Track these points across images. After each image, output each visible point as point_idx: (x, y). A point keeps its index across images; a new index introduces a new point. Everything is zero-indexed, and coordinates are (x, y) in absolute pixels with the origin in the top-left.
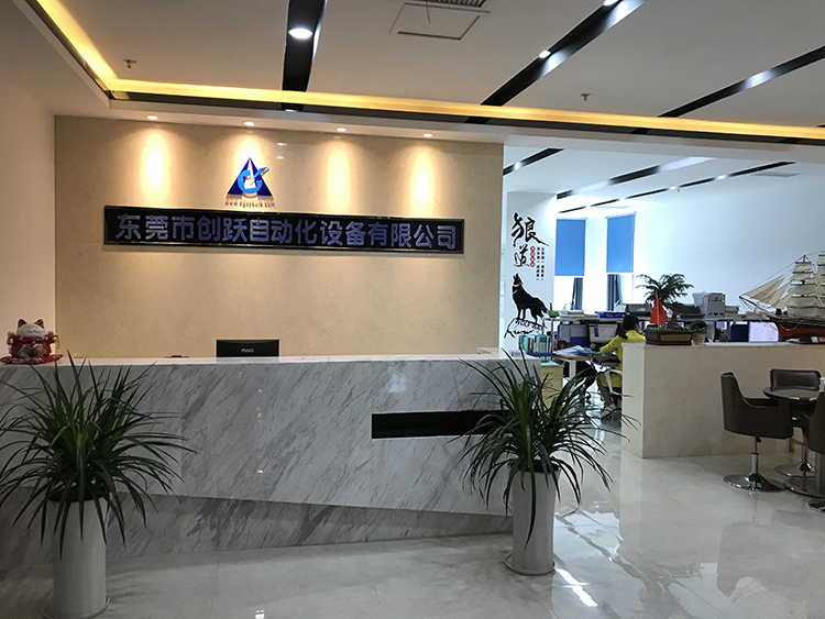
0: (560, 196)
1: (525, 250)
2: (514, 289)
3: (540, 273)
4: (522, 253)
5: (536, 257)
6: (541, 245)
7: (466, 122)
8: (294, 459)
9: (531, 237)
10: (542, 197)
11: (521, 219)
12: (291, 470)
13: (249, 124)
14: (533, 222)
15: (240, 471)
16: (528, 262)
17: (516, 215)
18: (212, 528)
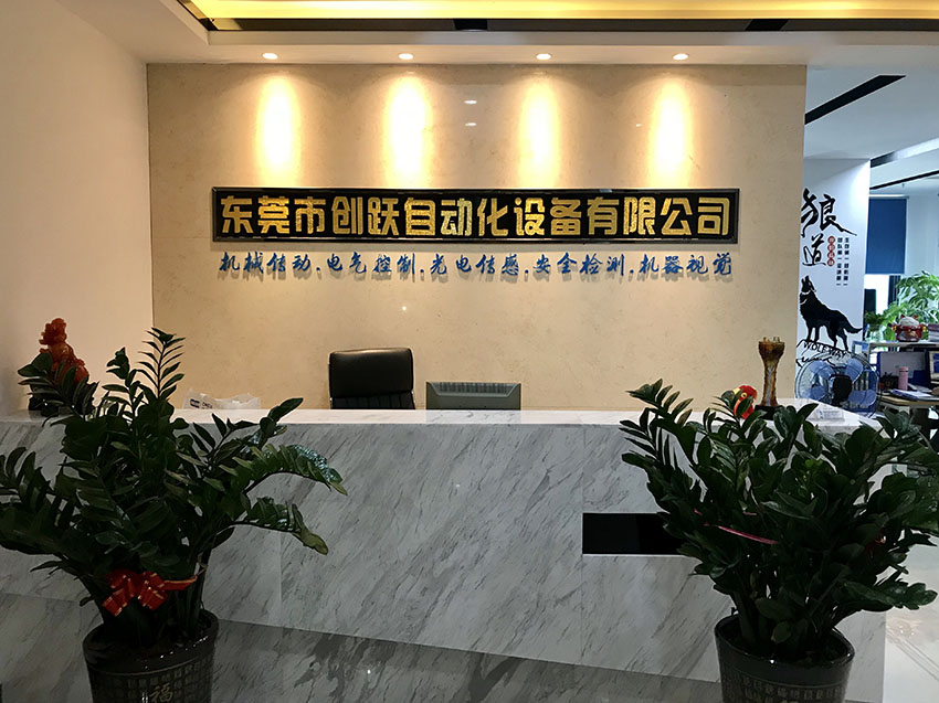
0: (875, 163)
1: (819, 242)
2: (802, 297)
3: (842, 275)
4: (816, 246)
5: (835, 251)
6: (844, 235)
7: (748, 30)
8: (454, 580)
9: (829, 222)
10: (848, 165)
11: (813, 197)
12: (450, 597)
13: (406, 57)
14: (833, 201)
15: (370, 595)
16: (825, 259)
17: (806, 192)
18: (331, 677)
